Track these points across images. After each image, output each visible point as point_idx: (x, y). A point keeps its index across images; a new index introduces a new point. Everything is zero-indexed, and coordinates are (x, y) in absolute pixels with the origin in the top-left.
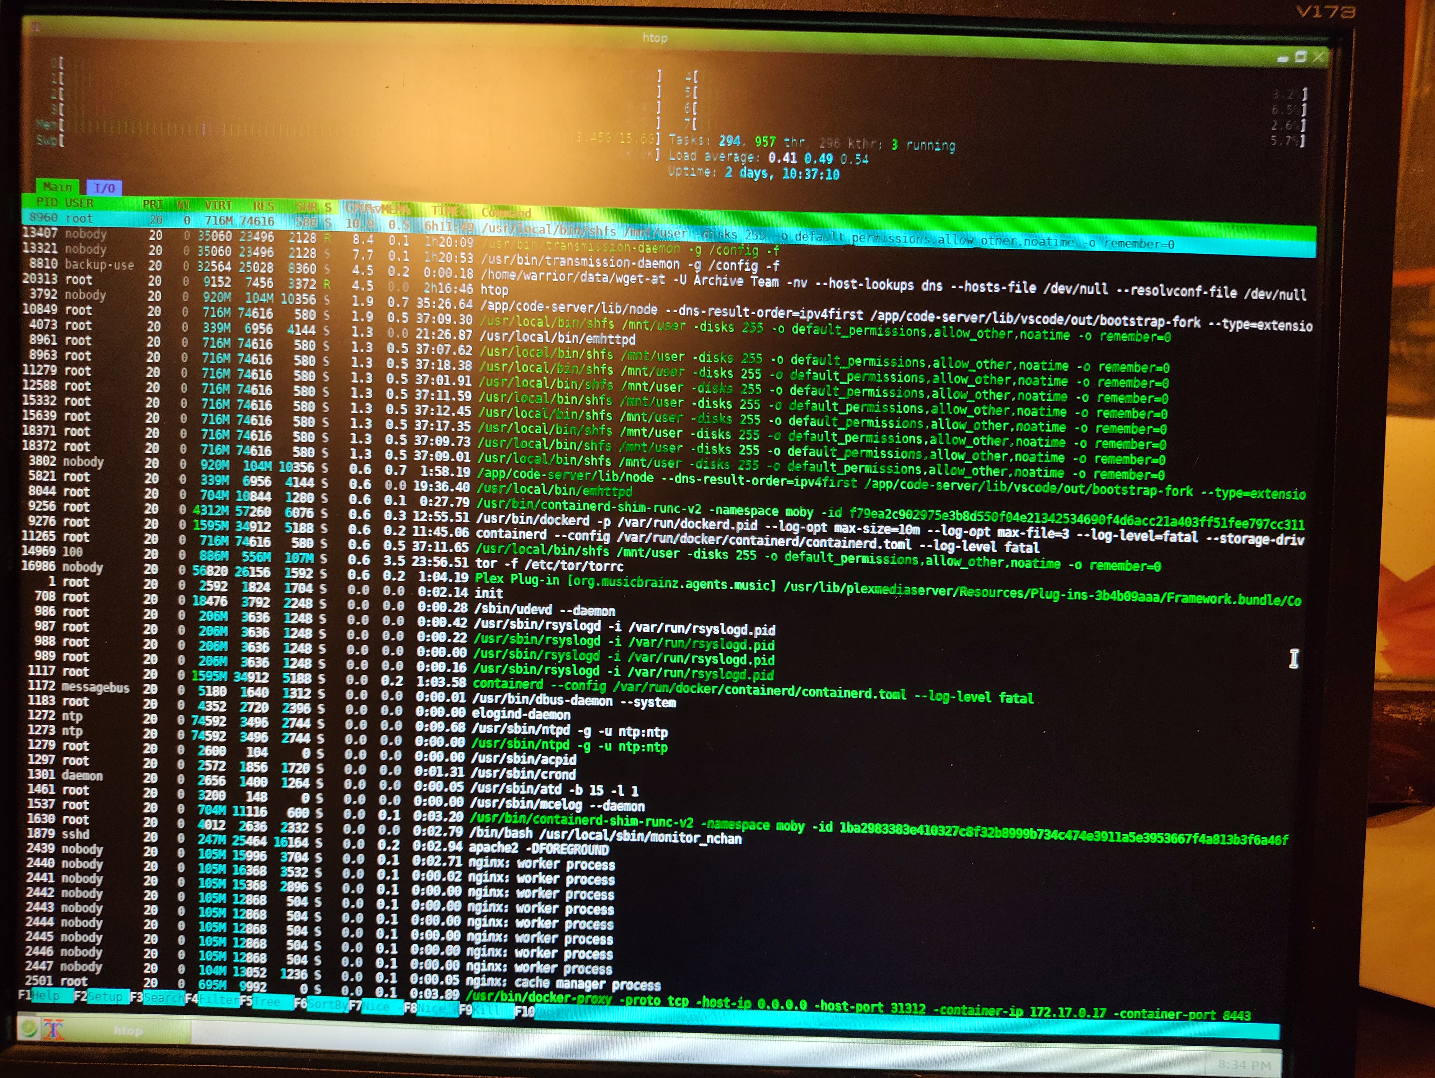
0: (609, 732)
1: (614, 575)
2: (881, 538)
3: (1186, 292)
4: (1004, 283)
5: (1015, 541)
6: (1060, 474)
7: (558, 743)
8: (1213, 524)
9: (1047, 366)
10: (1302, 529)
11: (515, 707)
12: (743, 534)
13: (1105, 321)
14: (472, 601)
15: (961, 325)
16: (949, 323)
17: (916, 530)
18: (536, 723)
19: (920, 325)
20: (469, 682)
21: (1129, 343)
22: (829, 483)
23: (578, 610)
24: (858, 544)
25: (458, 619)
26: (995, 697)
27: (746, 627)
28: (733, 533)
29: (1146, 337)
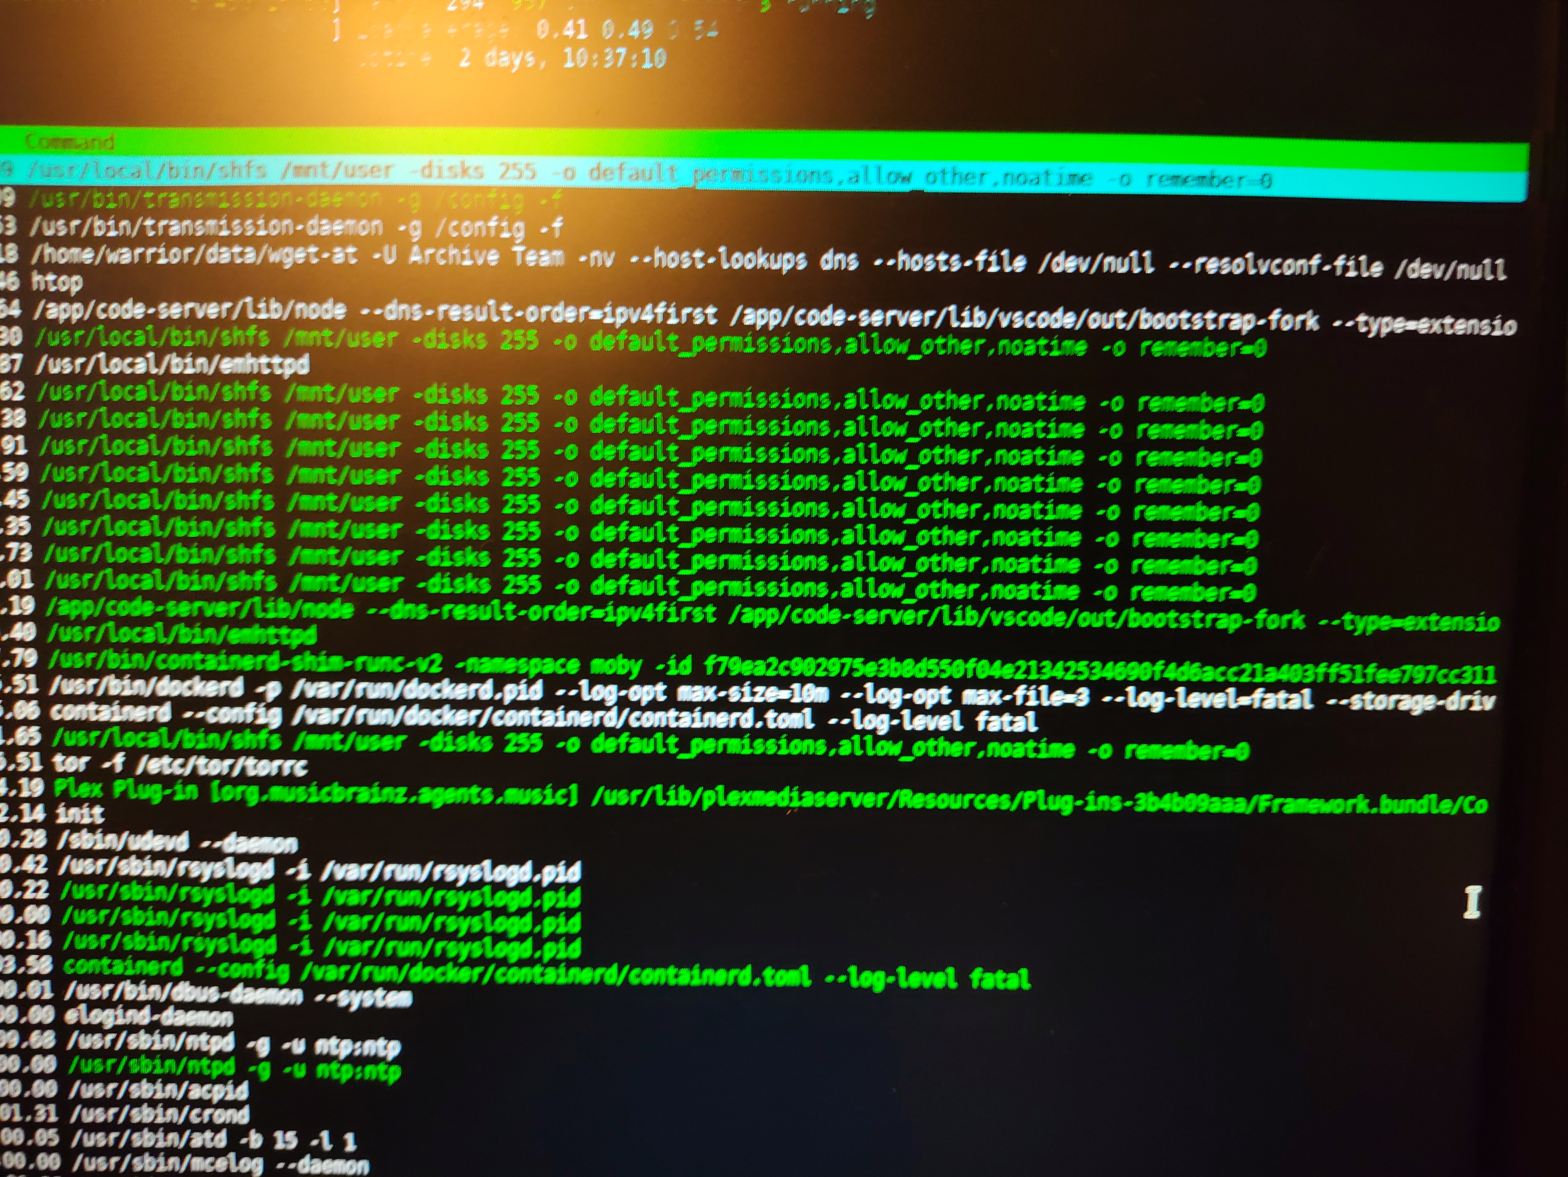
0: (298, 1047)
1: (291, 781)
2: (761, 710)
3: (1293, 267)
4: (968, 253)
5: (995, 710)
6: (1072, 592)
7: (216, 1063)
8: (1339, 676)
9: (1047, 403)
10: (1491, 681)
11: (138, 1005)
12: (517, 705)
13: (1148, 320)
14: (52, 828)
15: (892, 330)
16: (870, 328)
17: (821, 695)
18: (176, 1031)
19: (819, 331)
20: (58, 964)
21: (1192, 361)
22: (667, 615)
23: (233, 843)
24: (721, 720)
25: (30, 858)
26: (963, 977)
27: (528, 866)
28: (498, 705)
29: (1221, 349)
